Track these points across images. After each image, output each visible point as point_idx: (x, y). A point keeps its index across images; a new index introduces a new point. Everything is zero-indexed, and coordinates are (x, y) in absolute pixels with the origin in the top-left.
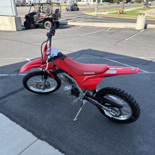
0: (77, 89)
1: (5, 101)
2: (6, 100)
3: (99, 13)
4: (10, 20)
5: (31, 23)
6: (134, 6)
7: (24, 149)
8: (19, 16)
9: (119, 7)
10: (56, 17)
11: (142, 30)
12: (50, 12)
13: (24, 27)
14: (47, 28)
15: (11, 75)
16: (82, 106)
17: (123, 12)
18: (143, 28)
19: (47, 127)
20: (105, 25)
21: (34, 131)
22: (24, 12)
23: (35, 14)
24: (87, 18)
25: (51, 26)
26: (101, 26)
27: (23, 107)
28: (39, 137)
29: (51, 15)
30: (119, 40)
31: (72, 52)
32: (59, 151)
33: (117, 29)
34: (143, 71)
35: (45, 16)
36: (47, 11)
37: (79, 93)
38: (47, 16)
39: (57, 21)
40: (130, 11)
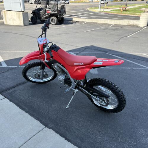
0: (69, 79)
1: (14, 91)
2: (16, 90)
3: (102, 10)
4: (18, 15)
5: (37, 18)
6: (137, 4)
7: (33, 136)
8: (26, 11)
9: (122, 4)
10: (61, 13)
11: (145, 27)
12: (56, 8)
13: (31, 22)
14: (53, 23)
15: (19, 67)
16: (73, 95)
17: (126, 9)
18: (146, 25)
19: (54, 116)
20: (109, 21)
21: (41, 119)
22: (30, 8)
23: (42, 10)
24: (91, 15)
25: (56, 21)
26: (104, 23)
27: (31, 97)
28: (46, 126)
29: (57, 11)
30: (122, 37)
31: (78, 48)
32: (65, 139)
33: (120, 26)
34: (146, 67)
35: (50, 12)
36: (53, 7)
37: (71, 82)
38: (52, 12)
39: (62, 17)
40: (133, 9)
